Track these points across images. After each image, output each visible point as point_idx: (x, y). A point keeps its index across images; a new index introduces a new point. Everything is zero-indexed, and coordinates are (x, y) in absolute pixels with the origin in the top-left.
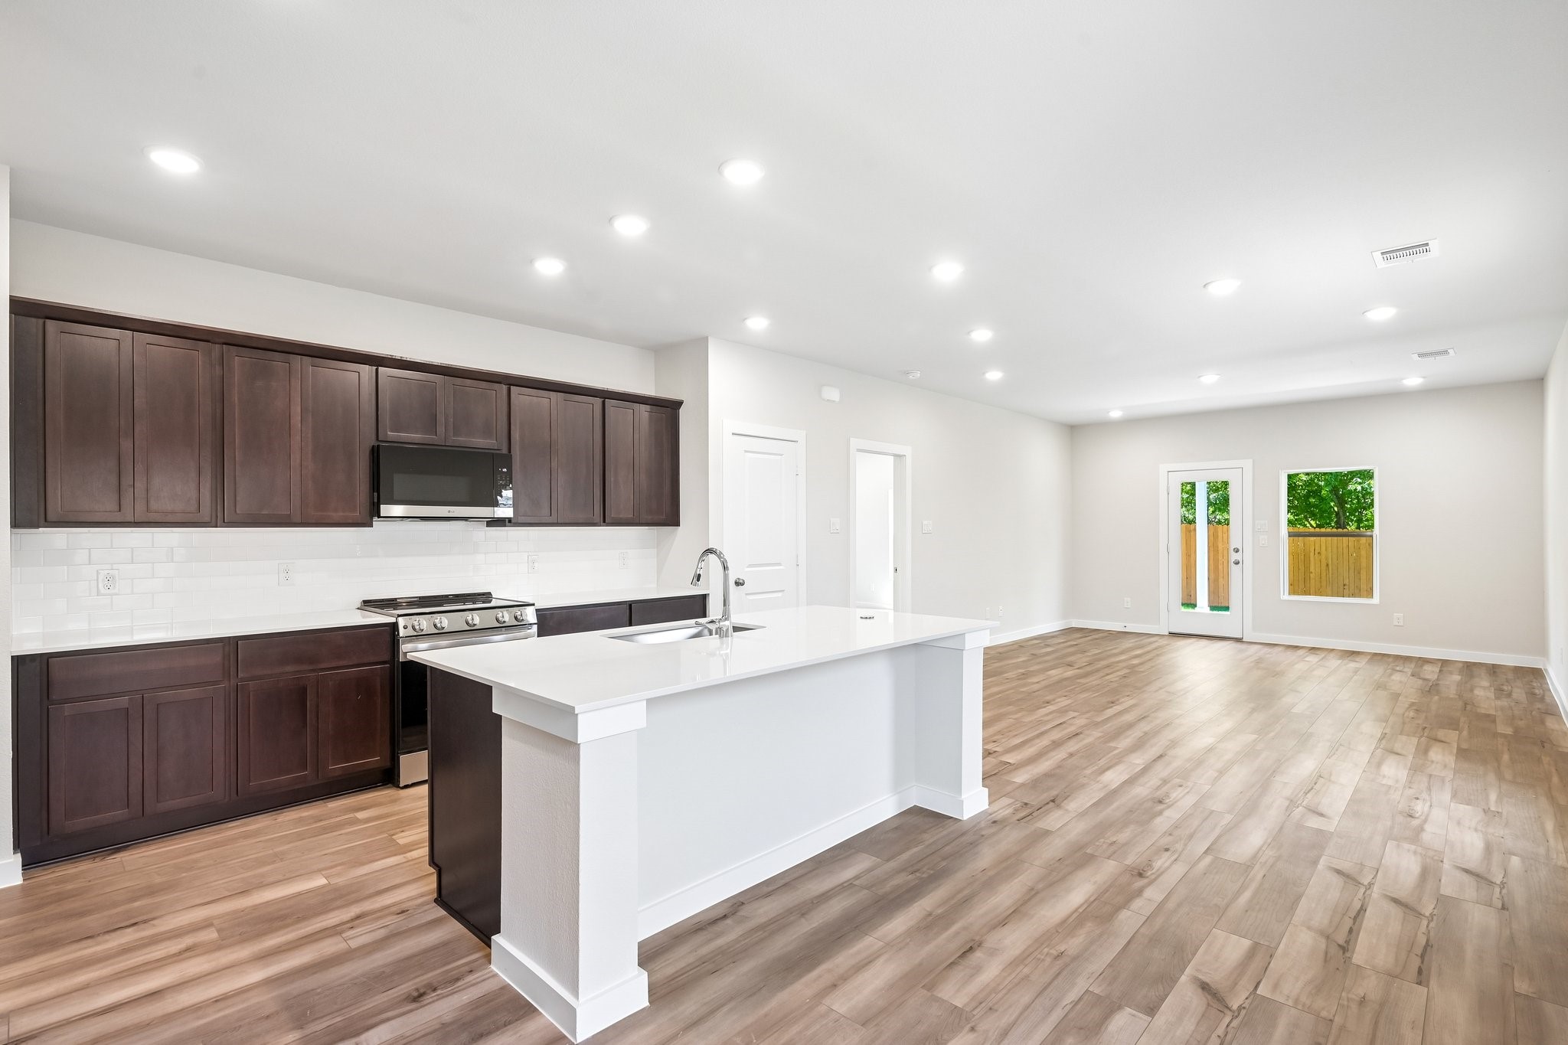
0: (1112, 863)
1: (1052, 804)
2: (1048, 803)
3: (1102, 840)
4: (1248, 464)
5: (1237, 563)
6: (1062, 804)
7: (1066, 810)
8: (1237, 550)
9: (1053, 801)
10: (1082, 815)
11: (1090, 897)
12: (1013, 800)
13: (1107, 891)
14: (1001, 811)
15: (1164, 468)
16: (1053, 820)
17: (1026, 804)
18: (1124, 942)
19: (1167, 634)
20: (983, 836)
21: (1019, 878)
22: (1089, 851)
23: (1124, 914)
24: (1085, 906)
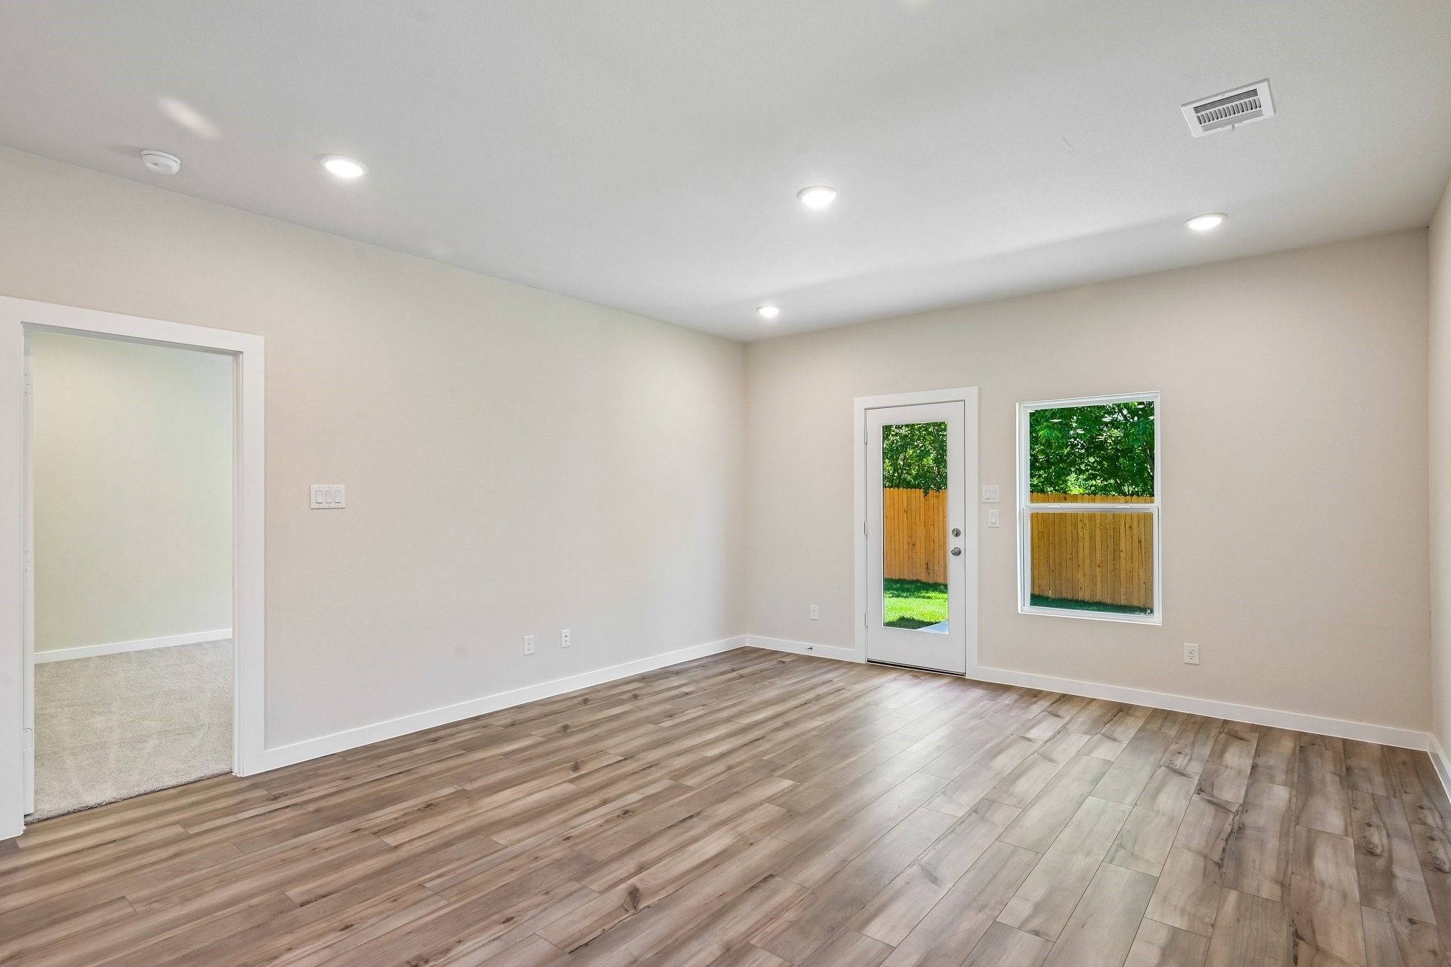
4: (971, 393)
5: (957, 553)
8: (957, 533)
15: (860, 403)
19: (863, 661)
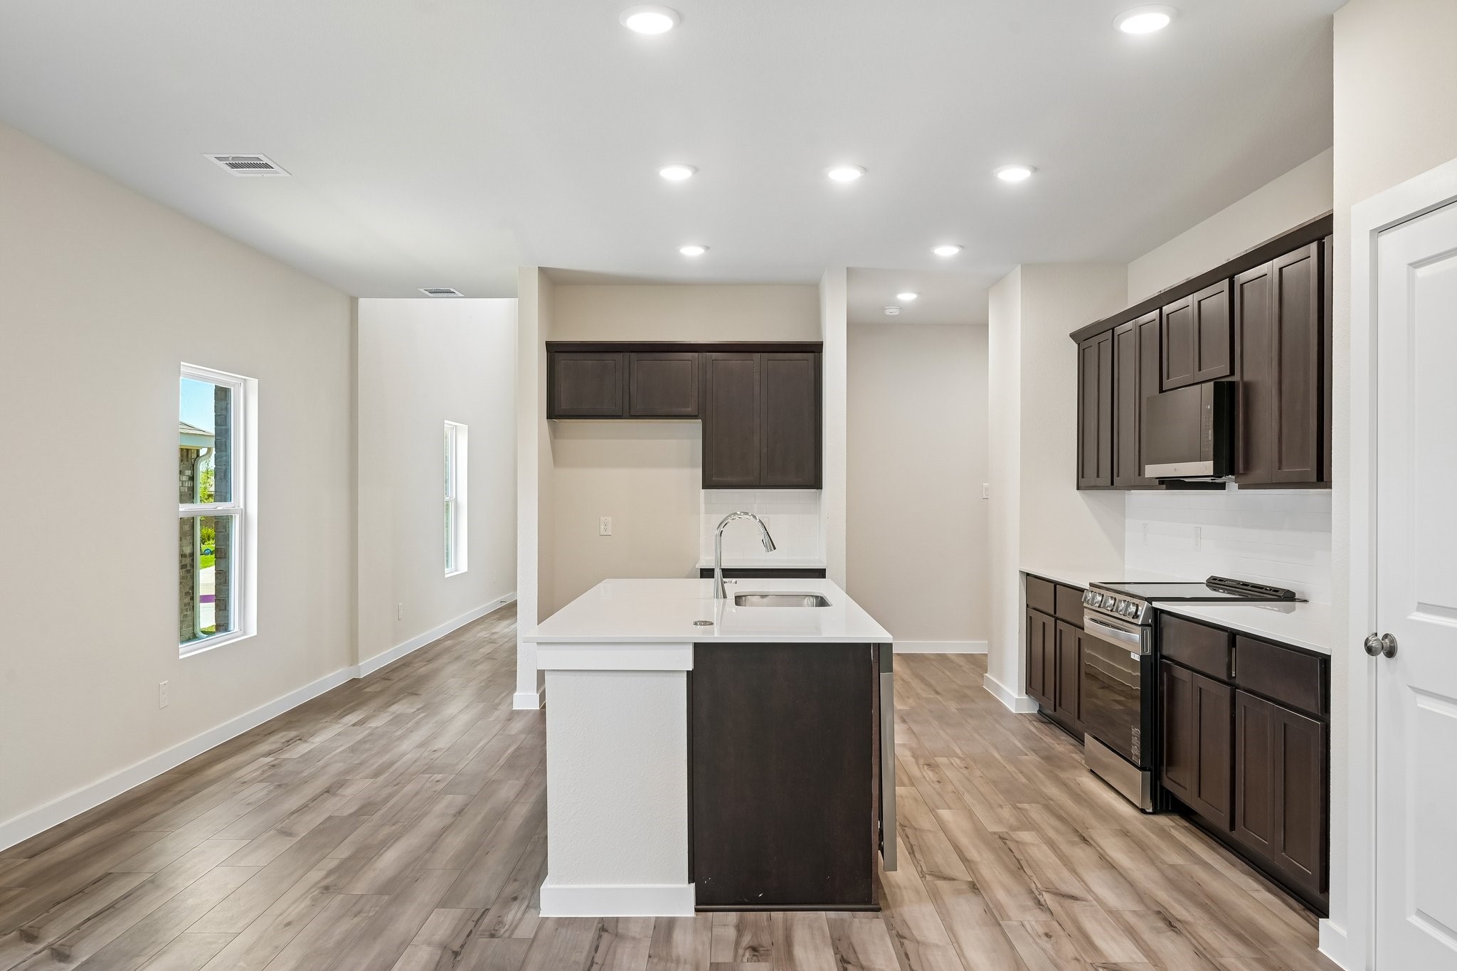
0: (358, 892)
1: (456, 947)
2: (462, 946)
3: (371, 914)
6: (439, 952)
7: (429, 944)
9: (456, 954)
10: (405, 944)
11: (378, 858)
12: (513, 937)
13: (362, 866)
14: (519, 914)
16: (442, 924)
17: (492, 936)
18: (346, 841)
20: (515, 880)
21: (448, 858)
22: (386, 897)
23: (346, 854)
24: (381, 852)
